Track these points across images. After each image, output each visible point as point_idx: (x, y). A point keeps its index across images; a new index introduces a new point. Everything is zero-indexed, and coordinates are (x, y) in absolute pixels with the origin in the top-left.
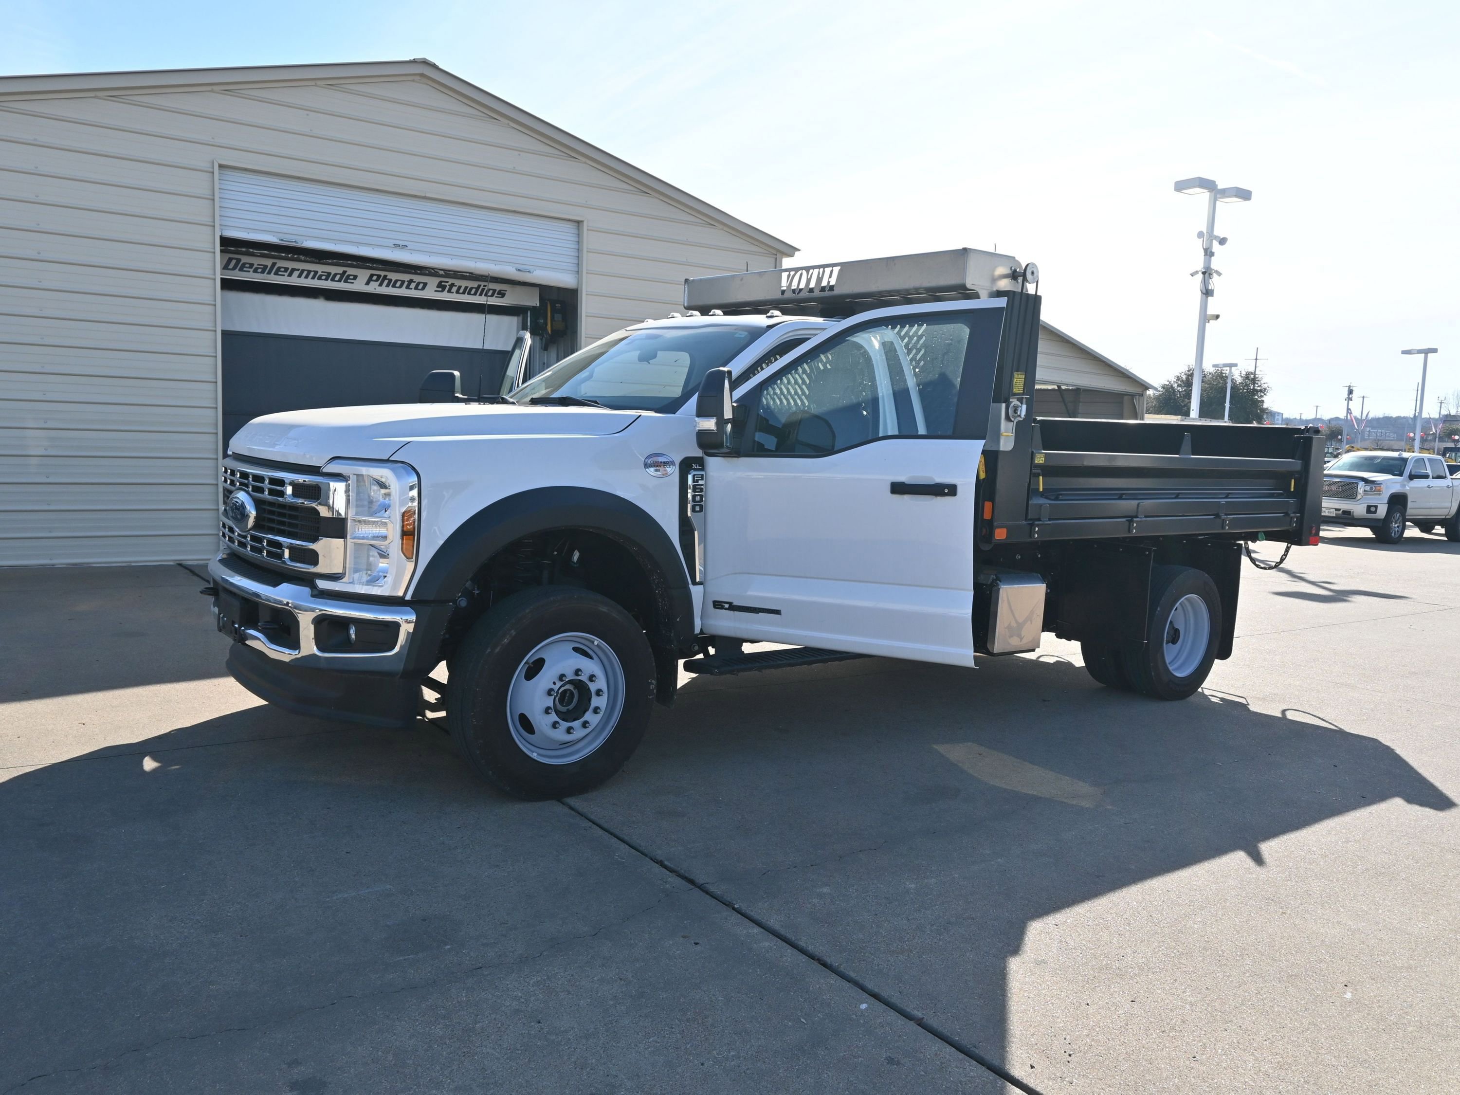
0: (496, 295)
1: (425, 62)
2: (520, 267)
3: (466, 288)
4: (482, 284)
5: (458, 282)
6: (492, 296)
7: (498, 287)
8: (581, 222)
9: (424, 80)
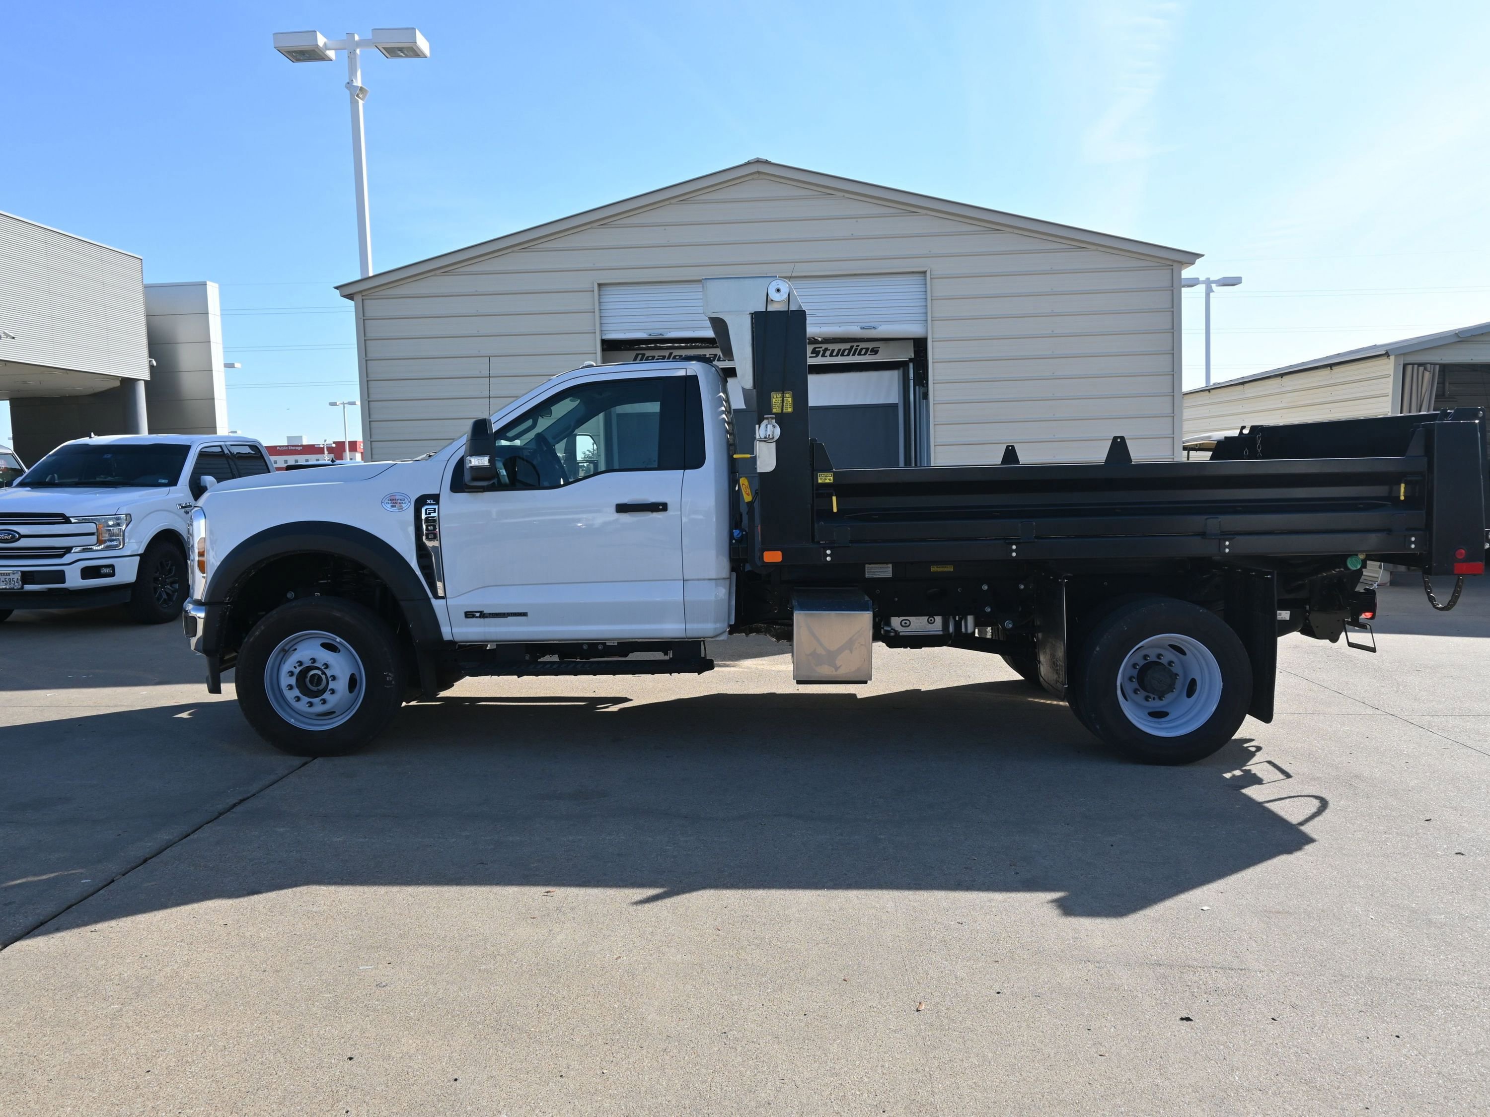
0: (869, 353)
1: (758, 161)
2: (864, 325)
3: (839, 350)
4: (855, 344)
5: (831, 347)
6: (865, 354)
7: (870, 345)
8: (925, 272)
9: (762, 176)
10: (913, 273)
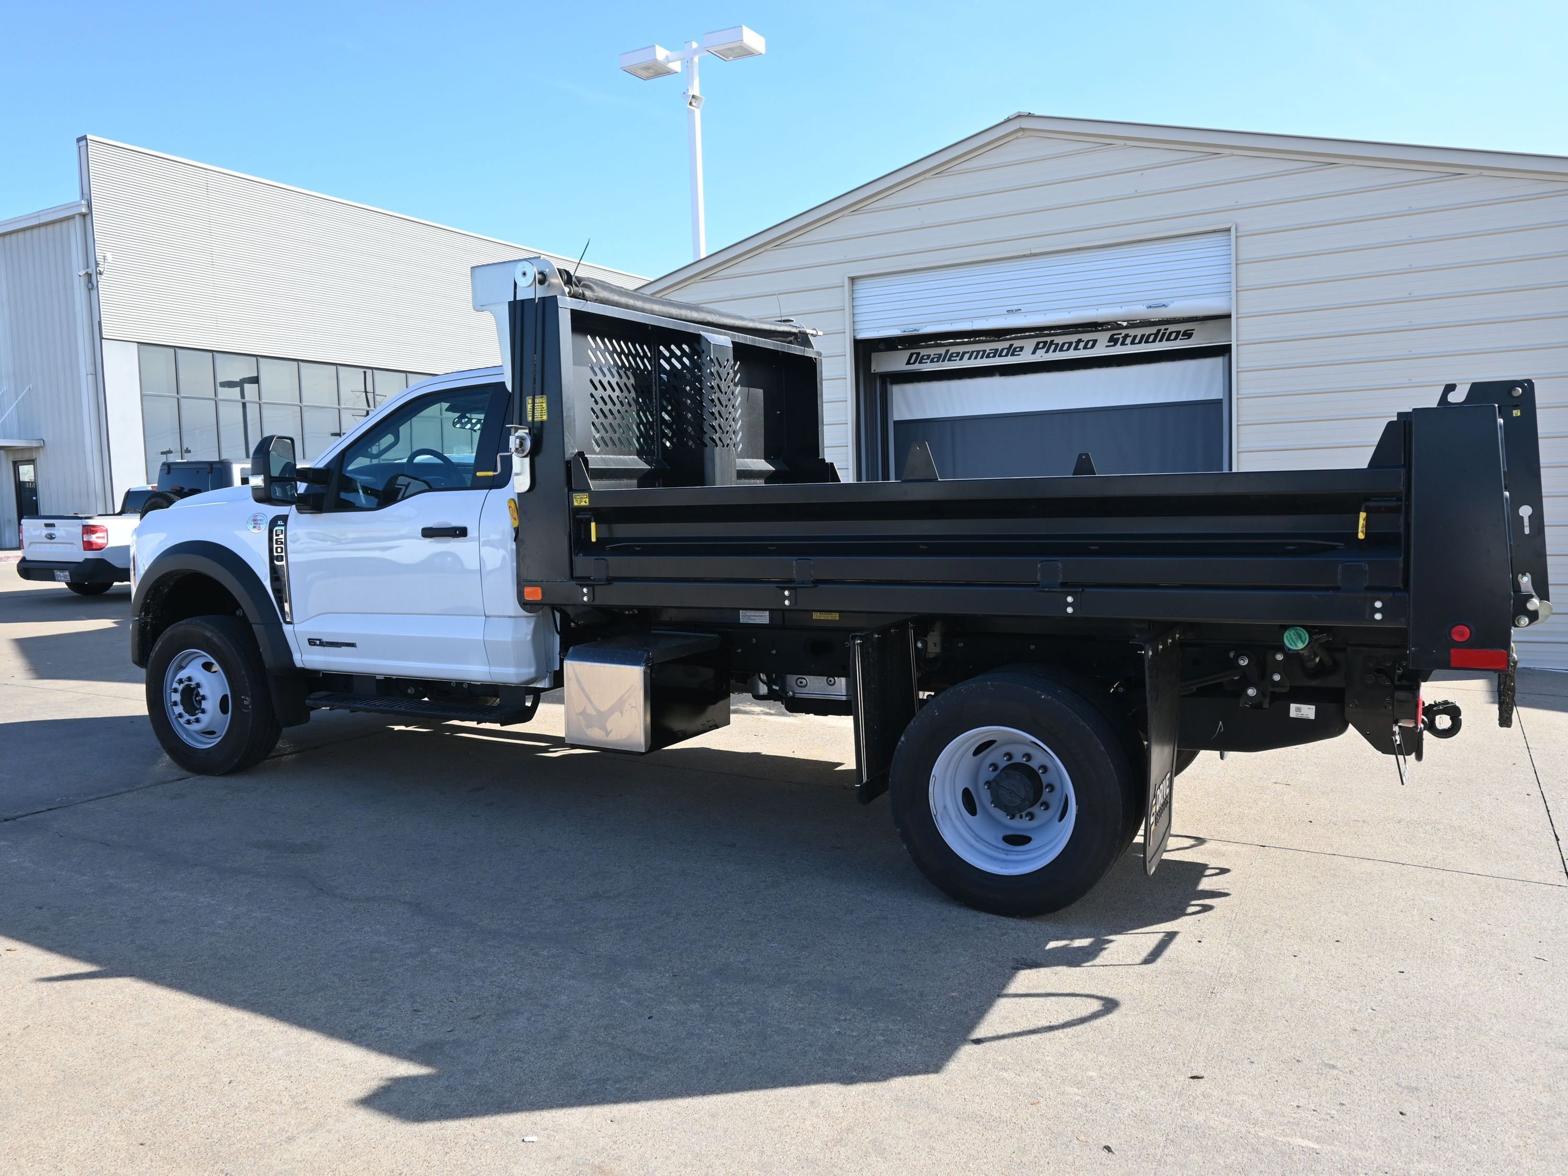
0: (1180, 337)
1: (1020, 116)
2: (1149, 304)
3: (1143, 336)
4: (1163, 327)
5: (1132, 332)
6: (1176, 338)
7: (1182, 328)
8: (1229, 230)
9: (1027, 133)
10: (1215, 231)
